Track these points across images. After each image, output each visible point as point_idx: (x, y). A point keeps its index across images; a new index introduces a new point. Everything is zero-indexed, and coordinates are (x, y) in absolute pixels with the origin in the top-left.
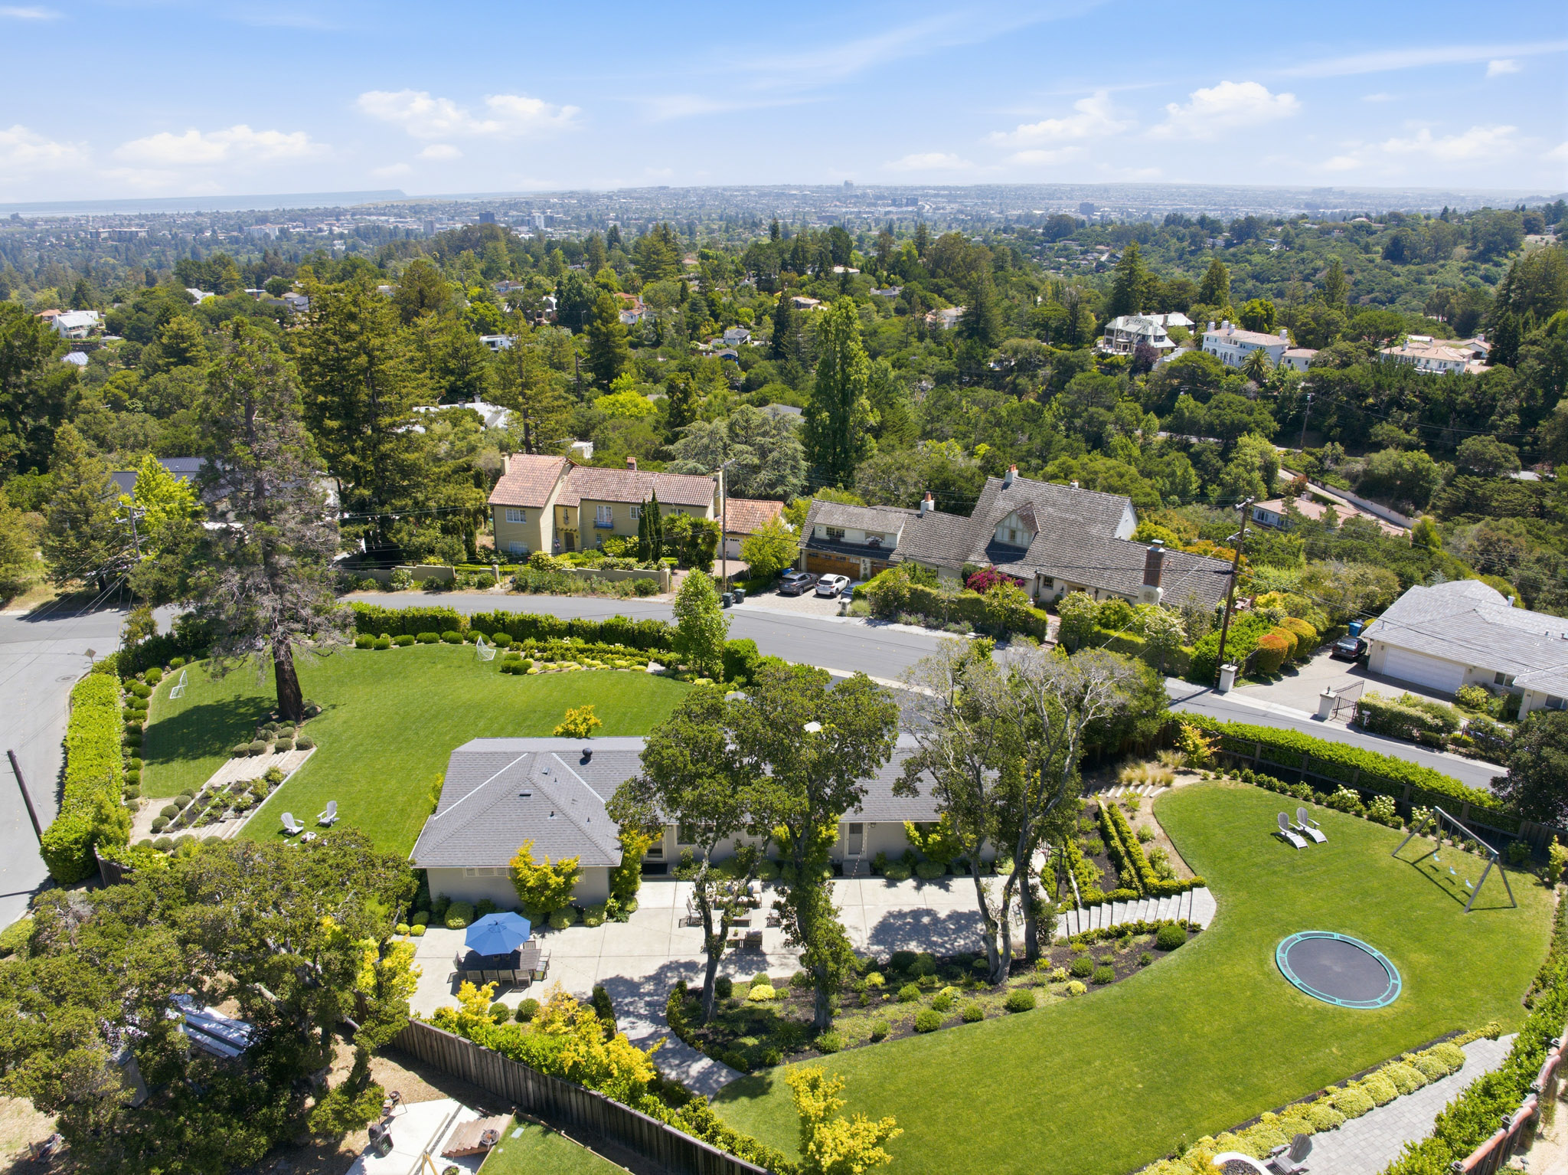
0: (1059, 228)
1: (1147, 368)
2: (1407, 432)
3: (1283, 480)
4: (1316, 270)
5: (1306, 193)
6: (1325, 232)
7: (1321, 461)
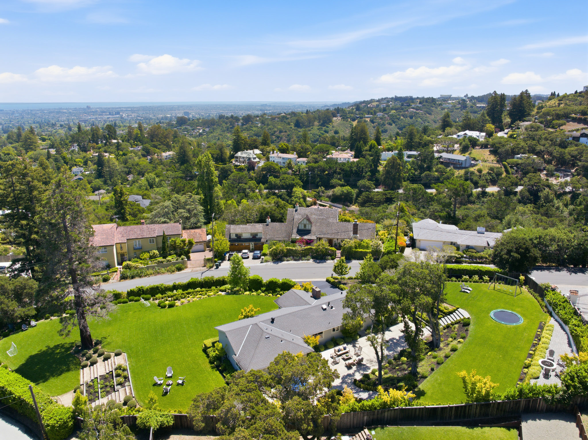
0: (182, 121)
1: (253, 169)
2: (341, 181)
3: (309, 201)
4: (275, 132)
5: (259, 106)
6: (273, 119)
7: (318, 193)
